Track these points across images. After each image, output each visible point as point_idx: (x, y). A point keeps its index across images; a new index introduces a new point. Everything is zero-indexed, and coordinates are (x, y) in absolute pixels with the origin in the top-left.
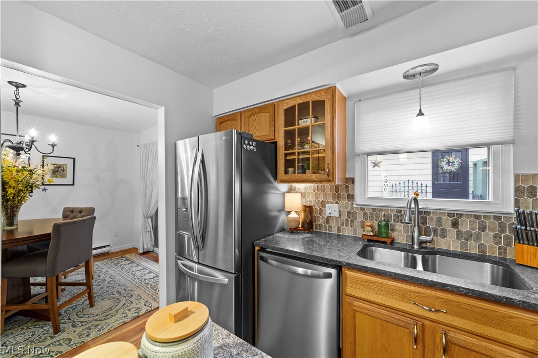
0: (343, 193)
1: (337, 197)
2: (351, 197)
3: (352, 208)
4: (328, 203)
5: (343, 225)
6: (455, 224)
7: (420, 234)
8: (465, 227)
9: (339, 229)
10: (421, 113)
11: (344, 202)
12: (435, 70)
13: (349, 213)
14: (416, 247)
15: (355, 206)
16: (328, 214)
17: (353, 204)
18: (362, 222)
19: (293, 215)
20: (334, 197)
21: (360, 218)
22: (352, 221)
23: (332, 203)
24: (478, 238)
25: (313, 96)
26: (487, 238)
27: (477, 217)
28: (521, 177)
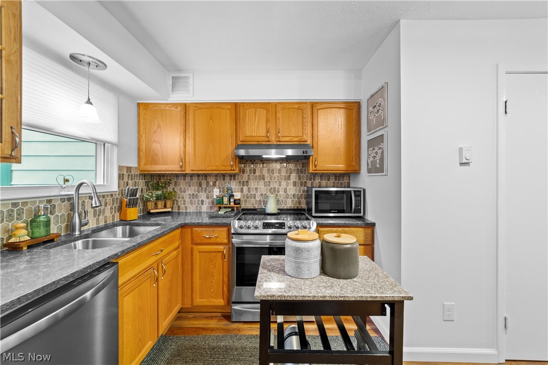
7: (80, 220)
14: (77, 233)
27: (104, 197)
28: (120, 168)
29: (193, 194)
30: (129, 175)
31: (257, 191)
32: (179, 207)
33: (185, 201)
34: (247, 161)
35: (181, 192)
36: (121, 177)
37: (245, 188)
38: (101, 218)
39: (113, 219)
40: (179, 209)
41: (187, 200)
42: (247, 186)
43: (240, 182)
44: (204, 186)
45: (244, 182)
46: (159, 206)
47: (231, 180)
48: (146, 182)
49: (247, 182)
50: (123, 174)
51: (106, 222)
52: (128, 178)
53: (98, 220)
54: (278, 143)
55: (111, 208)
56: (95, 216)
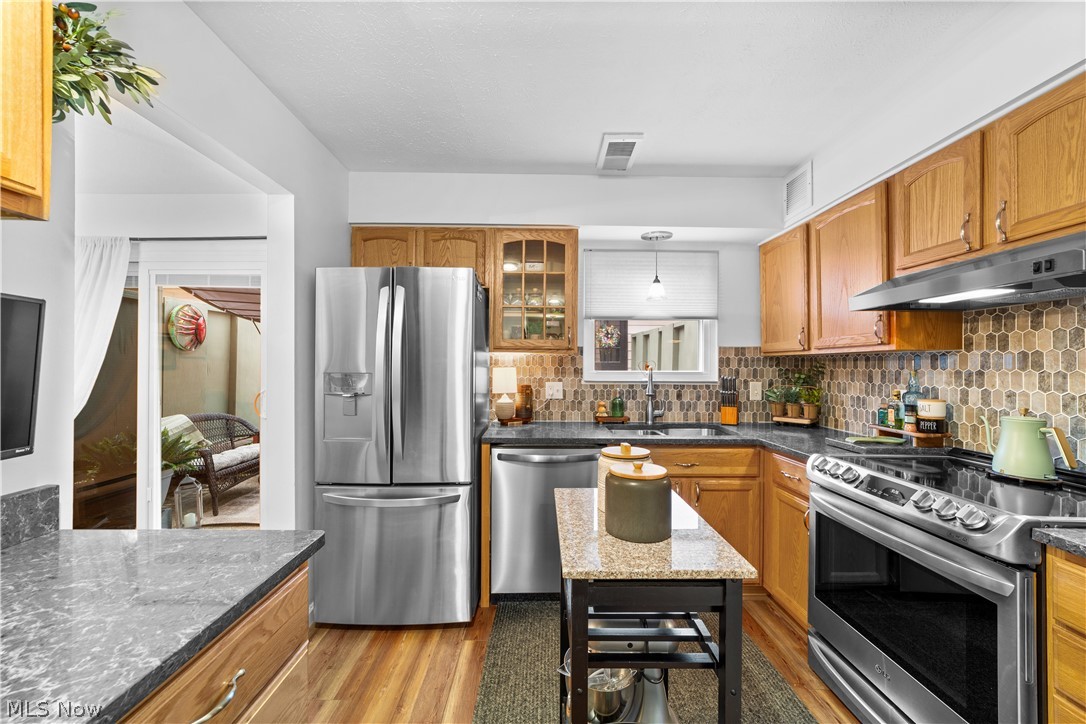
0: (569, 367)
1: (560, 372)
2: (578, 372)
3: (580, 385)
4: (548, 380)
5: (567, 409)
6: (679, 396)
7: (653, 410)
8: (686, 399)
9: (563, 416)
10: (657, 280)
11: (569, 378)
12: (669, 237)
13: (576, 392)
14: (650, 422)
15: (583, 382)
16: (548, 397)
17: (580, 381)
18: (592, 402)
19: (505, 400)
20: (557, 372)
21: (589, 398)
22: (580, 403)
23: (553, 380)
24: (695, 408)
25: (550, 234)
26: (701, 408)
27: (695, 387)
28: (722, 350)
29: (858, 398)
30: (740, 361)
31: (1013, 402)
32: (836, 420)
33: (844, 409)
34: (980, 313)
35: (839, 392)
36: (724, 362)
37: (975, 393)
38: (691, 413)
39: (711, 419)
40: (836, 426)
41: (850, 409)
42: (981, 385)
43: (958, 374)
44: (877, 381)
45: (970, 374)
46: (790, 415)
47: (934, 367)
48: (780, 370)
49: (980, 374)
50: (728, 359)
51: (698, 419)
52: (739, 364)
53: (686, 415)
54: (1010, 247)
55: (707, 404)
56: (682, 409)
